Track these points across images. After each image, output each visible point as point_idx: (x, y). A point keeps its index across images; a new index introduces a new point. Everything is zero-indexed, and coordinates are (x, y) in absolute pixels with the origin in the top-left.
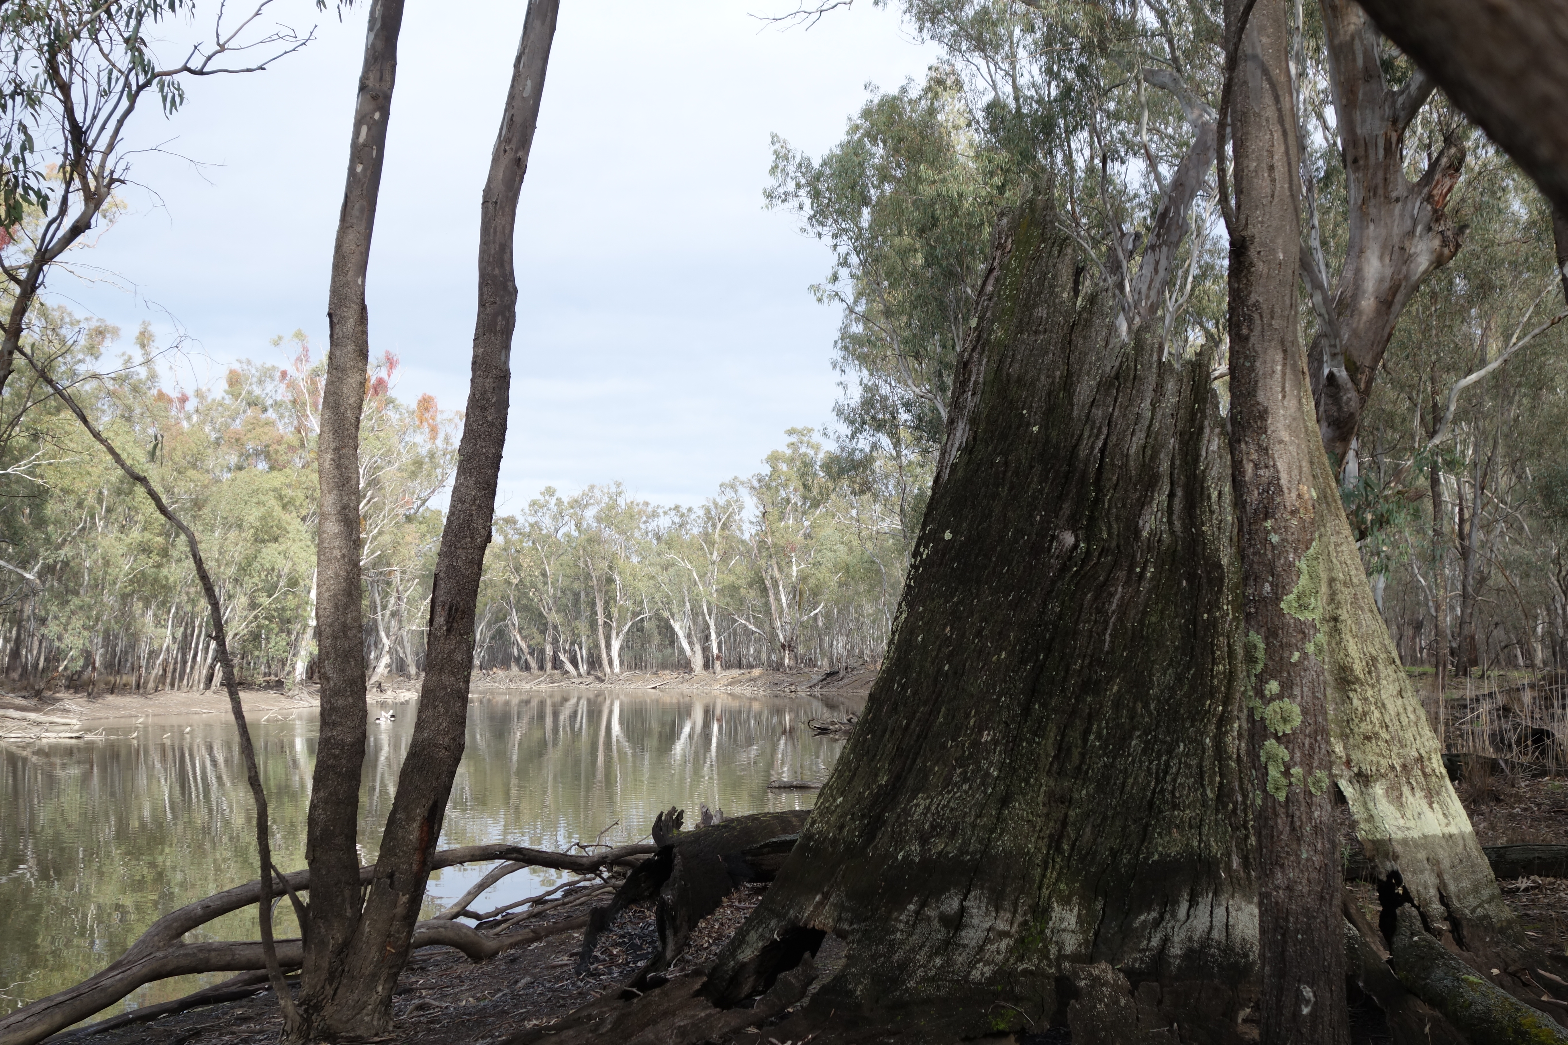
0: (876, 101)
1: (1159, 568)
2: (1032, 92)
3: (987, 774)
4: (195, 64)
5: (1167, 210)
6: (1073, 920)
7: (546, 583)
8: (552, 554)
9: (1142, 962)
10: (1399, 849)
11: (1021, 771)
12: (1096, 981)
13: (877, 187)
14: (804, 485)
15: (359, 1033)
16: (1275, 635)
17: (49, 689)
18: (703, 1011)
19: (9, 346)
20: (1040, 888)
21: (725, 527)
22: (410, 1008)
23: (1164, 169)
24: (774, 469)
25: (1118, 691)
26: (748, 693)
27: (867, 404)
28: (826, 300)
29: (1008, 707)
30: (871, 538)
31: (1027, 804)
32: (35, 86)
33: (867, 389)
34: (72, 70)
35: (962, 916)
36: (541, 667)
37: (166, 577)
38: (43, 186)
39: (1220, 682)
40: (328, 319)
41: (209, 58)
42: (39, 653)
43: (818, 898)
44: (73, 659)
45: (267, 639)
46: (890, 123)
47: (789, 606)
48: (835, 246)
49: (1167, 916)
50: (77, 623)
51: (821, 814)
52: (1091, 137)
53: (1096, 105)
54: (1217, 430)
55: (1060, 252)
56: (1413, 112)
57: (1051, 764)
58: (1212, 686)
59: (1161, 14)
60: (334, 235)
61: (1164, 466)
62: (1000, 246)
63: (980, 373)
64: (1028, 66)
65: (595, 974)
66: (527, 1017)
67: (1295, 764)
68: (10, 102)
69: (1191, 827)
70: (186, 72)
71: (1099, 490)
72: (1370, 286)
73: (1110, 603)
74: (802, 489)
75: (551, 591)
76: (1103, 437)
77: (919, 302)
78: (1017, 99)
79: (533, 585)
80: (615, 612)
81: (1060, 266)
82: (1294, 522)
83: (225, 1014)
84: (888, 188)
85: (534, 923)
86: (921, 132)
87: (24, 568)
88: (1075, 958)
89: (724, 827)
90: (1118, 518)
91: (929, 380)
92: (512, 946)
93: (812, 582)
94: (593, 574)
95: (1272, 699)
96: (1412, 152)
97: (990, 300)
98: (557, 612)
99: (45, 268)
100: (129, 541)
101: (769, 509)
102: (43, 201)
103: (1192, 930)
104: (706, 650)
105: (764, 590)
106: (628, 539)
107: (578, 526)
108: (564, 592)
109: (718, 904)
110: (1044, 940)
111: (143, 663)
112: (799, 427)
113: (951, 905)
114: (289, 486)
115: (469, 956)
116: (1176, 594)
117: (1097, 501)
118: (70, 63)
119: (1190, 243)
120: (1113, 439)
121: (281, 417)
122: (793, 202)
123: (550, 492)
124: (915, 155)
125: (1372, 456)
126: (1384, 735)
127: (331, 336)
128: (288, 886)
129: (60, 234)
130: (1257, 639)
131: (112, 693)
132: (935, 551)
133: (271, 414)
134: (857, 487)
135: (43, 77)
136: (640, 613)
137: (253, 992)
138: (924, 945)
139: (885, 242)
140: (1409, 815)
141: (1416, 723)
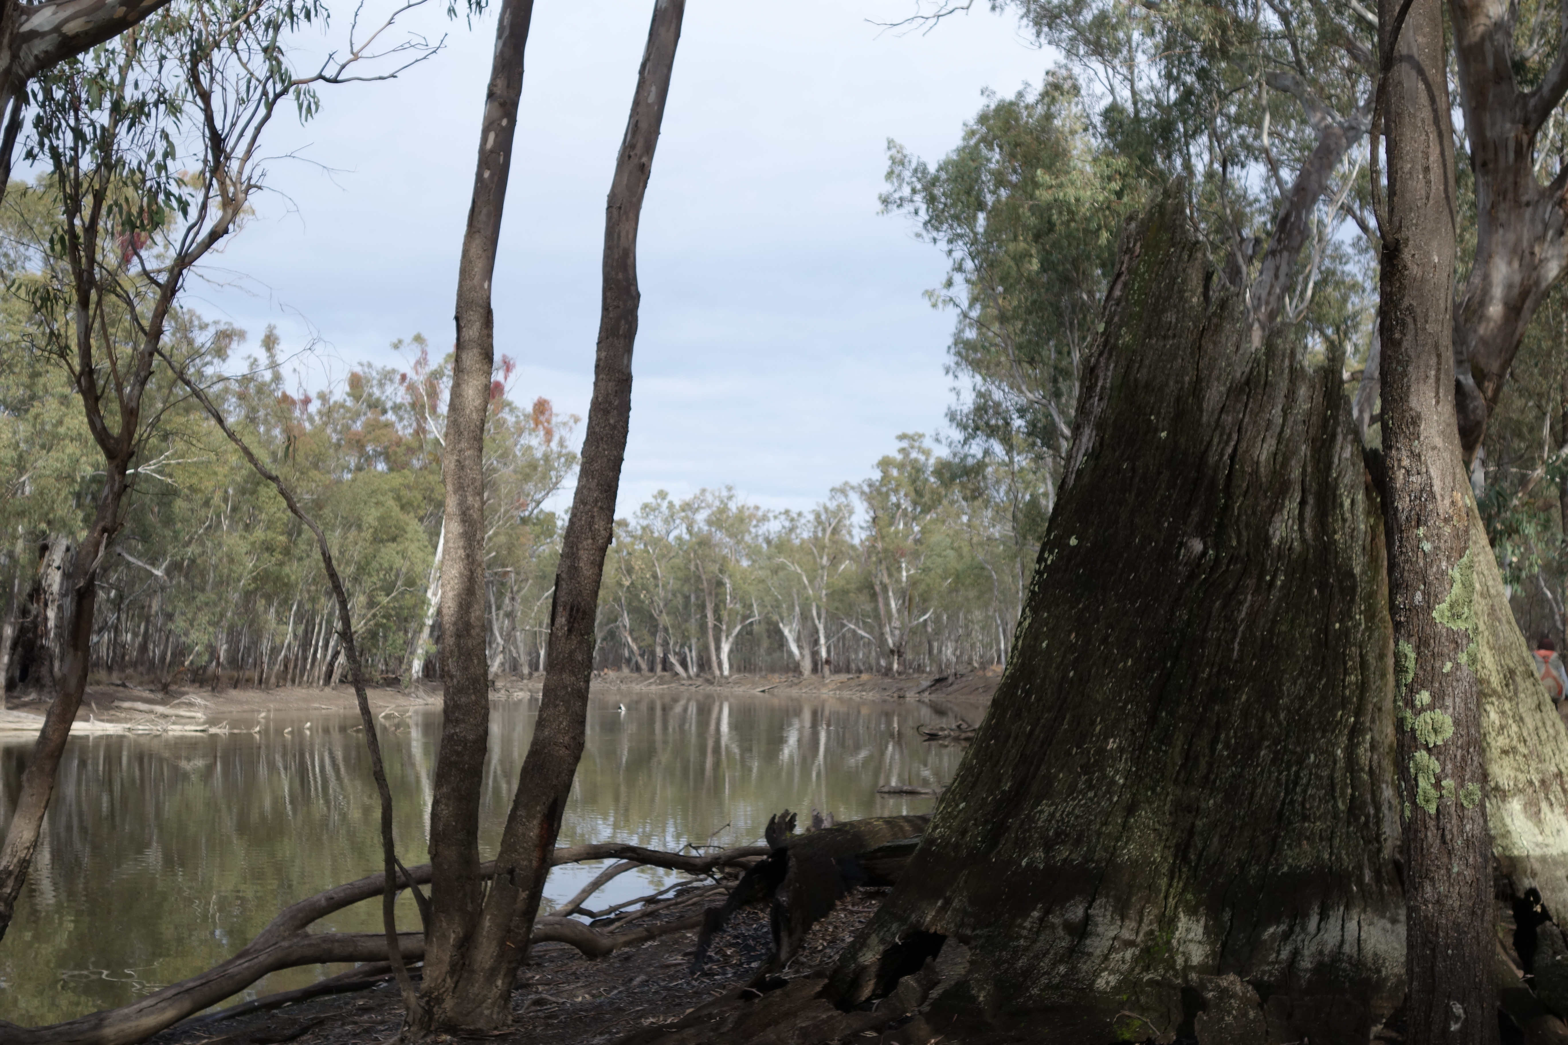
0: (993, 106)
1: (1290, 576)
2: (1152, 96)
3: (1113, 782)
4: (330, 73)
5: (1288, 215)
6: (1200, 931)
7: (657, 586)
8: (664, 556)
9: (1271, 975)
10: (1537, 866)
11: (1147, 780)
12: (1224, 993)
13: (993, 193)
14: (916, 491)
15: (479, 1026)
16: (1427, 645)
17: (175, 683)
18: (825, 1013)
19: (150, 348)
20: (1166, 898)
21: (835, 531)
22: (527, 1003)
23: (1286, 174)
24: (885, 473)
25: (1247, 700)
26: (856, 697)
27: (980, 410)
28: (940, 305)
29: (1134, 715)
30: (981, 544)
31: (1154, 813)
32: (176, 94)
33: (980, 395)
34: (212, 79)
35: (1086, 925)
36: (652, 669)
37: (288, 576)
38: (185, 192)
39: (1352, 693)
40: (454, 323)
41: (343, 67)
42: (166, 647)
43: (939, 903)
44: (199, 654)
45: (385, 637)
46: (1007, 128)
47: (899, 611)
48: (950, 252)
49: (1297, 929)
50: (203, 618)
51: (943, 819)
52: (1211, 141)
53: (1216, 109)
54: (1350, 437)
55: (1190, 256)
56: (1544, 115)
57: (1178, 772)
58: (1343, 696)
59: (1285, 17)
60: (462, 240)
61: (1296, 474)
62: (1129, 251)
63: (1106, 378)
64: (1146, 70)
65: (709, 974)
66: (643, 1014)
67: (1446, 776)
68: (153, 111)
69: (1321, 839)
70: (321, 81)
71: (1229, 496)
72: (1498, 292)
73: (1239, 611)
74: (913, 494)
75: (662, 593)
76: (1233, 443)
77: (1035, 307)
78: (1135, 103)
79: (645, 587)
80: (725, 615)
81: (1189, 271)
82: (1448, 530)
83: (347, 1004)
84: (1003, 193)
85: (647, 922)
86: (1038, 138)
87: (153, 565)
88: (1202, 969)
89: (838, 830)
90: (1248, 526)
91: (1044, 387)
92: (627, 944)
93: (922, 587)
94: (704, 577)
95: (1423, 709)
96: (1542, 156)
97: (1118, 304)
98: (668, 614)
99: (185, 272)
100: (252, 539)
101: (880, 513)
102: (184, 207)
103: (1323, 943)
104: (815, 654)
105: (874, 596)
106: (738, 543)
107: (689, 530)
108: (674, 595)
109: (832, 907)
110: (1170, 949)
111: (266, 659)
112: (910, 432)
113: (1076, 913)
114: (408, 487)
115: (584, 952)
116: (1307, 603)
117: (1227, 508)
118: (211, 72)
119: (1313, 248)
120: (1243, 445)
121: (401, 419)
122: (909, 208)
123: (662, 495)
124: (1031, 161)
125: (1498, 465)
126: (1522, 749)
127: (458, 339)
128: (412, 880)
129: (199, 238)
130: (1408, 649)
131: (235, 687)
132: (1060, 556)
133: (390, 416)
134: (968, 493)
135: (184, 86)
136: (749, 617)
137: (373, 984)
138: (1047, 952)
139: (1000, 247)
140: (1547, 831)
141: (1555, 738)
